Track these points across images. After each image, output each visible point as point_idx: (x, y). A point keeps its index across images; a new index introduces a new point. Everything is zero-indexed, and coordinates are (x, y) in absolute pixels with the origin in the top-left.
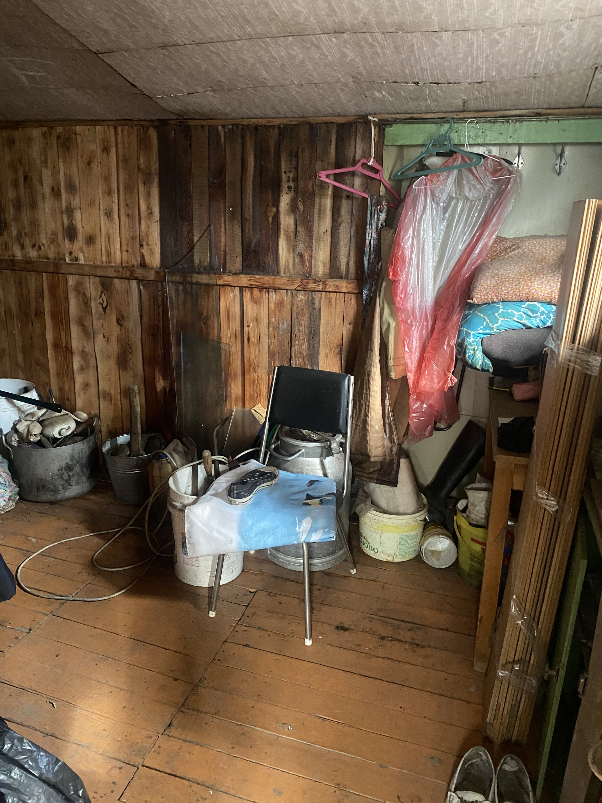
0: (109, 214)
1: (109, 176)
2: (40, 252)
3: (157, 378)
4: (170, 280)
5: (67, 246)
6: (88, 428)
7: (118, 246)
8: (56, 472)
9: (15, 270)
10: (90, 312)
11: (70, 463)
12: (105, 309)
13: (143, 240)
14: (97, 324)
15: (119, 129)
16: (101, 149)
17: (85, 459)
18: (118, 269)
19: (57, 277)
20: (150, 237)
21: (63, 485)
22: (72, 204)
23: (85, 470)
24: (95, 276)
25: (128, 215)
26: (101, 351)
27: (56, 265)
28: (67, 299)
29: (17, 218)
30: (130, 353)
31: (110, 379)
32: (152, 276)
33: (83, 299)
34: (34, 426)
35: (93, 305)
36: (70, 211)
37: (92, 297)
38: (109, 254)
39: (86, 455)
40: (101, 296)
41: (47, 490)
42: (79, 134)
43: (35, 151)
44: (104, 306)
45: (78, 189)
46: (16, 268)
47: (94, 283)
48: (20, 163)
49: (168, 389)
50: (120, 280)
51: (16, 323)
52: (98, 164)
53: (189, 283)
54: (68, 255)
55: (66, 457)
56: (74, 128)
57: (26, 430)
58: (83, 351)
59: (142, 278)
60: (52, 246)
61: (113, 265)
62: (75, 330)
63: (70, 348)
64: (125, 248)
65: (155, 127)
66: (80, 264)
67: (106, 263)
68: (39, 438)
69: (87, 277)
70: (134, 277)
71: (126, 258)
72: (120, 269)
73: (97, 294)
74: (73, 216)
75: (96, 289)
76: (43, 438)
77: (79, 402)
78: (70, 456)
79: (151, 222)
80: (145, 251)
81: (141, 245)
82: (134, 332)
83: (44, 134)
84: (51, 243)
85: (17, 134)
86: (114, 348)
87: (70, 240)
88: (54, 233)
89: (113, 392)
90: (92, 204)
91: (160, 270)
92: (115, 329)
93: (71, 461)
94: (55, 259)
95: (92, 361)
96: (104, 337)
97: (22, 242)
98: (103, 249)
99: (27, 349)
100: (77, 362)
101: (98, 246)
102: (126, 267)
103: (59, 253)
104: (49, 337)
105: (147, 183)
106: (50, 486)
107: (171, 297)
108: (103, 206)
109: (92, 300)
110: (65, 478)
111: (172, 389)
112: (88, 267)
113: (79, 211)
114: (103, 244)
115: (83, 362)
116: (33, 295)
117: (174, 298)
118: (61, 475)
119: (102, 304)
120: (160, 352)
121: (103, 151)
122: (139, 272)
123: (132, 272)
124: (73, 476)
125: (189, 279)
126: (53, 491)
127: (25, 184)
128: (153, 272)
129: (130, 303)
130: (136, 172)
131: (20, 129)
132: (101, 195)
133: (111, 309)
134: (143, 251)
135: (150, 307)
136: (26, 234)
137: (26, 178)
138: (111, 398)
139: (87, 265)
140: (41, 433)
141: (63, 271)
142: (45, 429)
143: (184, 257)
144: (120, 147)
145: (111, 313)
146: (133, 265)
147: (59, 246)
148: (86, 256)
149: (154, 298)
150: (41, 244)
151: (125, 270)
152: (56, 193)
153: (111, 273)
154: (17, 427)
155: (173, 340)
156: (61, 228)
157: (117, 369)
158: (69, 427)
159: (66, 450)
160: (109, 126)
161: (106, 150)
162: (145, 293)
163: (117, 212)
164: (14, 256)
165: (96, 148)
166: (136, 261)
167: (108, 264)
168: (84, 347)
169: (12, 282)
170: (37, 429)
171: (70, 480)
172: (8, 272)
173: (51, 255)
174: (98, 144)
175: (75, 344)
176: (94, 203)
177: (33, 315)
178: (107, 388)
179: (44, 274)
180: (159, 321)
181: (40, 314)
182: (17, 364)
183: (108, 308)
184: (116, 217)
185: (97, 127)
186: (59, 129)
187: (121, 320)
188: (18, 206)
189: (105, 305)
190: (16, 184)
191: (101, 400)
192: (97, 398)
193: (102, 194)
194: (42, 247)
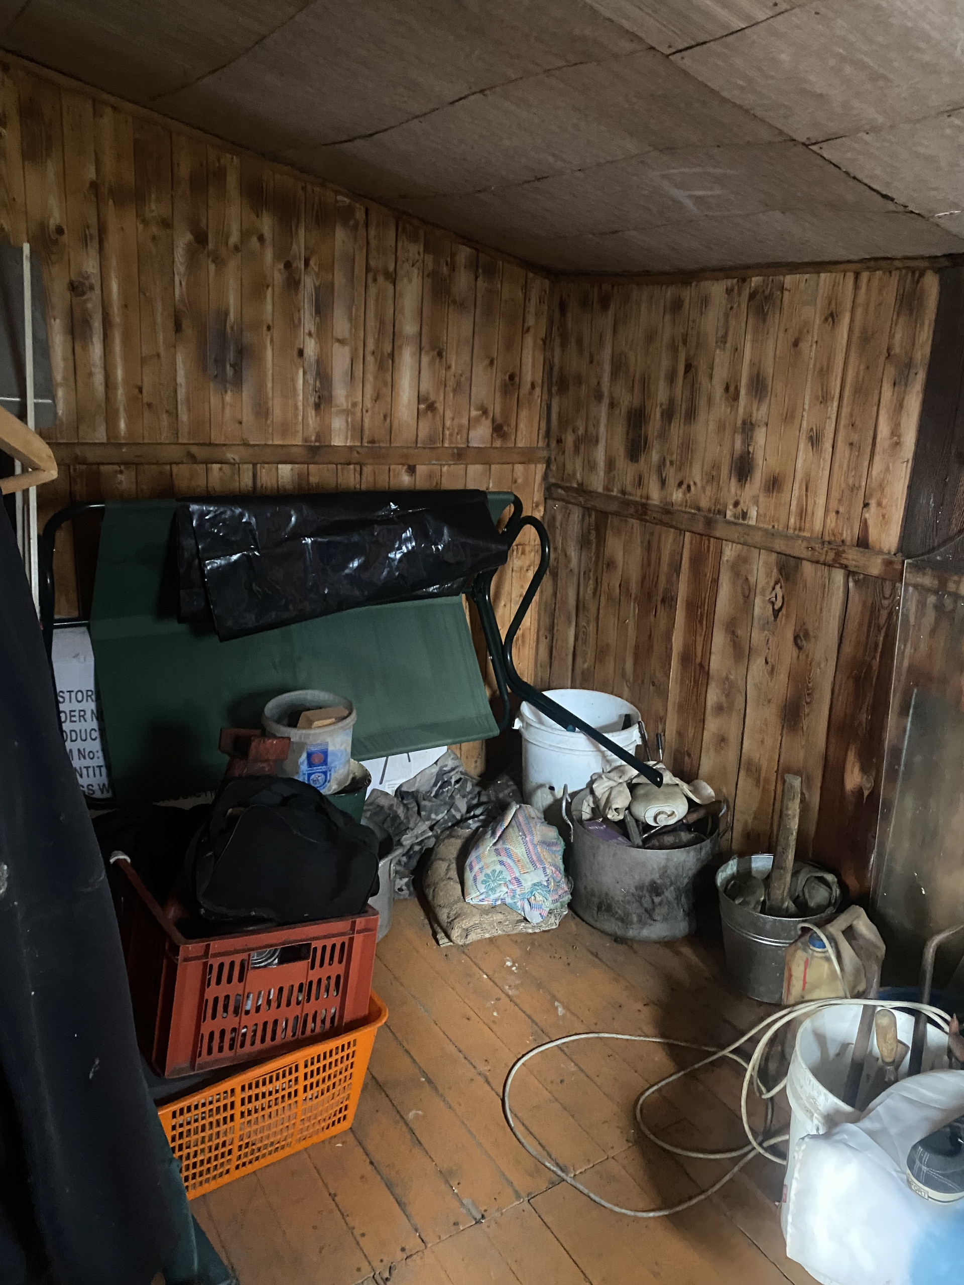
0: (815, 440)
1: (828, 368)
2: (688, 495)
3: (849, 766)
4: (913, 582)
5: (733, 490)
6: (710, 818)
7: (821, 501)
8: (633, 890)
9: (646, 521)
10: (750, 616)
11: (659, 881)
12: (776, 613)
13: (871, 495)
14: (757, 636)
15: (865, 276)
16: (823, 318)
17: (686, 881)
18: (813, 545)
19: (707, 542)
20: (888, 489)
21: (639, 916)
22: (754, 415)
23: (683, 899)
24: (771, 550)
25: (851, 444)
26: (757, 687)
27: (709, 522)
28: (716, 581)
29: (663, 435)
30: (807, 703)
31: (762, 742)
32: (875, 568)
33: (743, 588)
34: (620, 792)
35: (758, 601)
36: (748, 428)
37: (760, 586)
38: (802, 513)
39: (691, 873)
40: (774, 589)
41: (613, 916)
42: (786, 289)
43: (711, 322)
44: (776, 607)
45: (770, 389)
46: (647, 518)
47: (766, 563)
48: (685, 342)
49: (866, 793)
50: (814, 565)
51: (632, 607)
52: (811, 346)
53: (949, 594)
54: (731, 507)
55: (653, 869)
56: (781, 278)
57: (606, 795)
58: (727, 678)
59: (855, 570)
60: (709, 488)
61: (807, 534)
62: (719, 639)
63: (707, 668)
64: (834, 505)
65: (939, 271)
66: (748, 526)
67: (795, 529)
68: (621, 817)
69: (757, 550)
70: (840, 564)
71: (833, 525)
72: (818, 547)
73: (768, 583)
74: (751, 438)
75: (768, 575)
76: (629, 818)
77: (707, 764)
78: (660, 869)
79: (894, 462)
80: (871, 516)
81: (866, 505)
82: (822, 666)
83: (729, 291)
84: (708, 482)
85: (688, 294)
86: (781, 685)
87: (740, 480)
88: (716, 466)
89: (764, 764)
90: (789, 417)
91: (894, 559)
92: (789, 652)
93: (661, 877)
94: (709, 510)
95: (740, 700)
96: (767, 662)
97: (664, 476)
98: (794, 503)
99: (642, 653)
100: (713, 696)
101: (785, 496)
102: (829, 543)
103: (717, 501)
104: (677, 641)
105: (901, 381)
106: (619, 911)
107: (906, 617)
108: (808, 421)
109: (758, 591)
110: (646, 906)
111: (874, 793)
112: (760, 533)
113: (764, 429)
114: (796, 493)
115: (723, 699)
116: (664, 567)
117: (912, 620)
118: (641, 897)
119: (773, 604)
120: (864, 717)
121: (826, 319)
122: (852, 557)
123: (838, 554)
124: (660, 904)
125: (952, 587)
126: (622, 920)
127: (685, 378)
128: (879, 560)
129: (824, 610)
130: (882, 359)
131: (694, 284)
132: (807, 402)
133: (787, 616)
134: (867, 516)
135: (861, 625)
136: (672, 463)
137: (688, 367)
138: (759, 775)
139: (760, 529)
140: (628, 808)
141: (718, 535)
142: (635, 803)
143: (951, 539)
144: (859, 311)
145: (786, 624)
146: (843, 541)
147: (719, 488)
148: (761, 512)
149: (873, 611)
150: (692, 483)
151: (825, 549)
152: (731, 392)
153: (799, 549)
154: (594, 786)
155: (894, 702)
156: (728, 457)
157: (779, 727)
158: (673, 813)
159: (655, 858)
160: (845, 272)
161: (832, 317)
162: (857, 598)
163: (832, 435)
164: (648, 498)
165: (814, 314)
166: (850, 534)
167: (797, 532)
168: (730, 672)
169: (639, 541)
170: (622, 800)
171: (654, 909)
172: (635, 523)
173: (704, 503)
174: (819, 307)
175: (718, 662)
176: (793, 417)
177: (660, 599)
178: (756, 756)
179: (687, 534)
180: (874, 657)
181: (669, 600)
182: (623, 674)
183: (784, 611)
184: (828, 446)
185: (823, 275)
186: (756, 281)
187: (800, 638)
188: (668, 415)
189: (778, 604)
190: (671, 378)
191: (742, 773)
192: (736, 766)
193: (810, 402)
194: (693, 488)
